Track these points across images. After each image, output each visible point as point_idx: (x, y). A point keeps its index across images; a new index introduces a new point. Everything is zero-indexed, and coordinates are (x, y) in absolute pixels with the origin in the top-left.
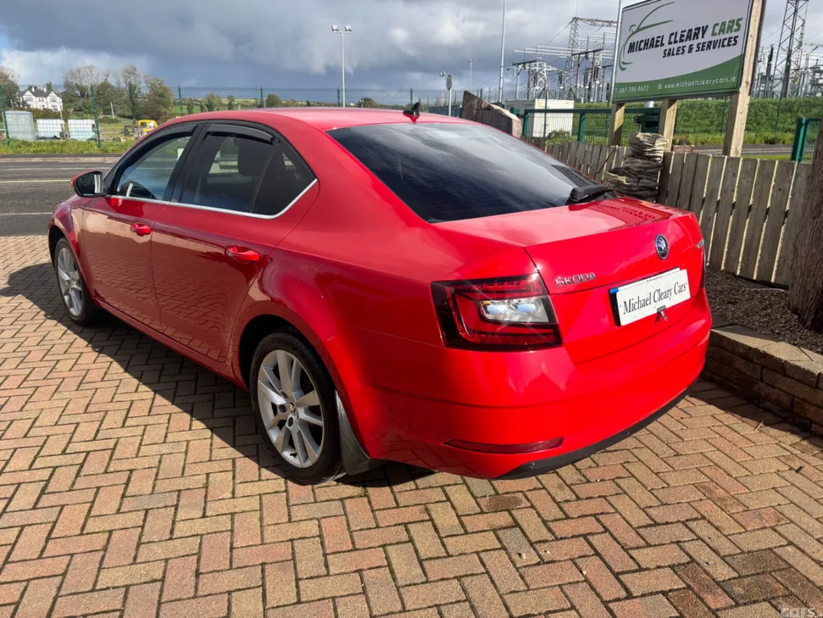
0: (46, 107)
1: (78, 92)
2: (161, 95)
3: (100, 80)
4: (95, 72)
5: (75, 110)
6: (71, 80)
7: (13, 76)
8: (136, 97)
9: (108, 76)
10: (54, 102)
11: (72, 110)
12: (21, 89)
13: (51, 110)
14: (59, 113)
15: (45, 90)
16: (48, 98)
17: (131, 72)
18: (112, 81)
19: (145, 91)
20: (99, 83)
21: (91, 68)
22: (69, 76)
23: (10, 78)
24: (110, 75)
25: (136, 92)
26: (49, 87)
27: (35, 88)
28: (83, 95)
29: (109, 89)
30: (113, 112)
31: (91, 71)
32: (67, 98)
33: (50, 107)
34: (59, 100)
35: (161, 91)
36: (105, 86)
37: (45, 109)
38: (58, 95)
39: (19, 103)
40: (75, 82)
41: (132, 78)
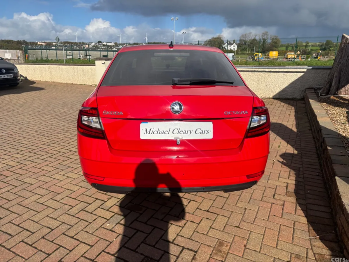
0: (231, 49)
1: (244, 43)
2: (276, 43)
3: (253, 38)
4: (251, 35)
5: (241, 50)
6: (242, 39)
7: (223, 38)
8: (265, 44)
9: (256, 36)
10: (234, 47)
11: (240, 50)
12: (225, 42)
13: (233, 50)
14: (235, 51)
15: (232, 43)
16: (233, 45)
17: (266, 34)
18: (257, 38)
19: (269, 41)
20: (252, 39)
21: (250, 33)
22: (242, 37)
23: (222, 39)
24: (257, 36)
25: (266, 42)
26: (234, 42)
27: (229, 42)
28: (245, 44)
29: (255, 41)
30: (254, 50)
31: (250, 35)
32: (239, 46)
33: (233, 49)
34: (236, 46)
35: (275, 41)
36: (254, 40)
37: (231, 50)
38: (236, 44)
39: (222, 48)
40: (243, 39)
41: (265, 36)
